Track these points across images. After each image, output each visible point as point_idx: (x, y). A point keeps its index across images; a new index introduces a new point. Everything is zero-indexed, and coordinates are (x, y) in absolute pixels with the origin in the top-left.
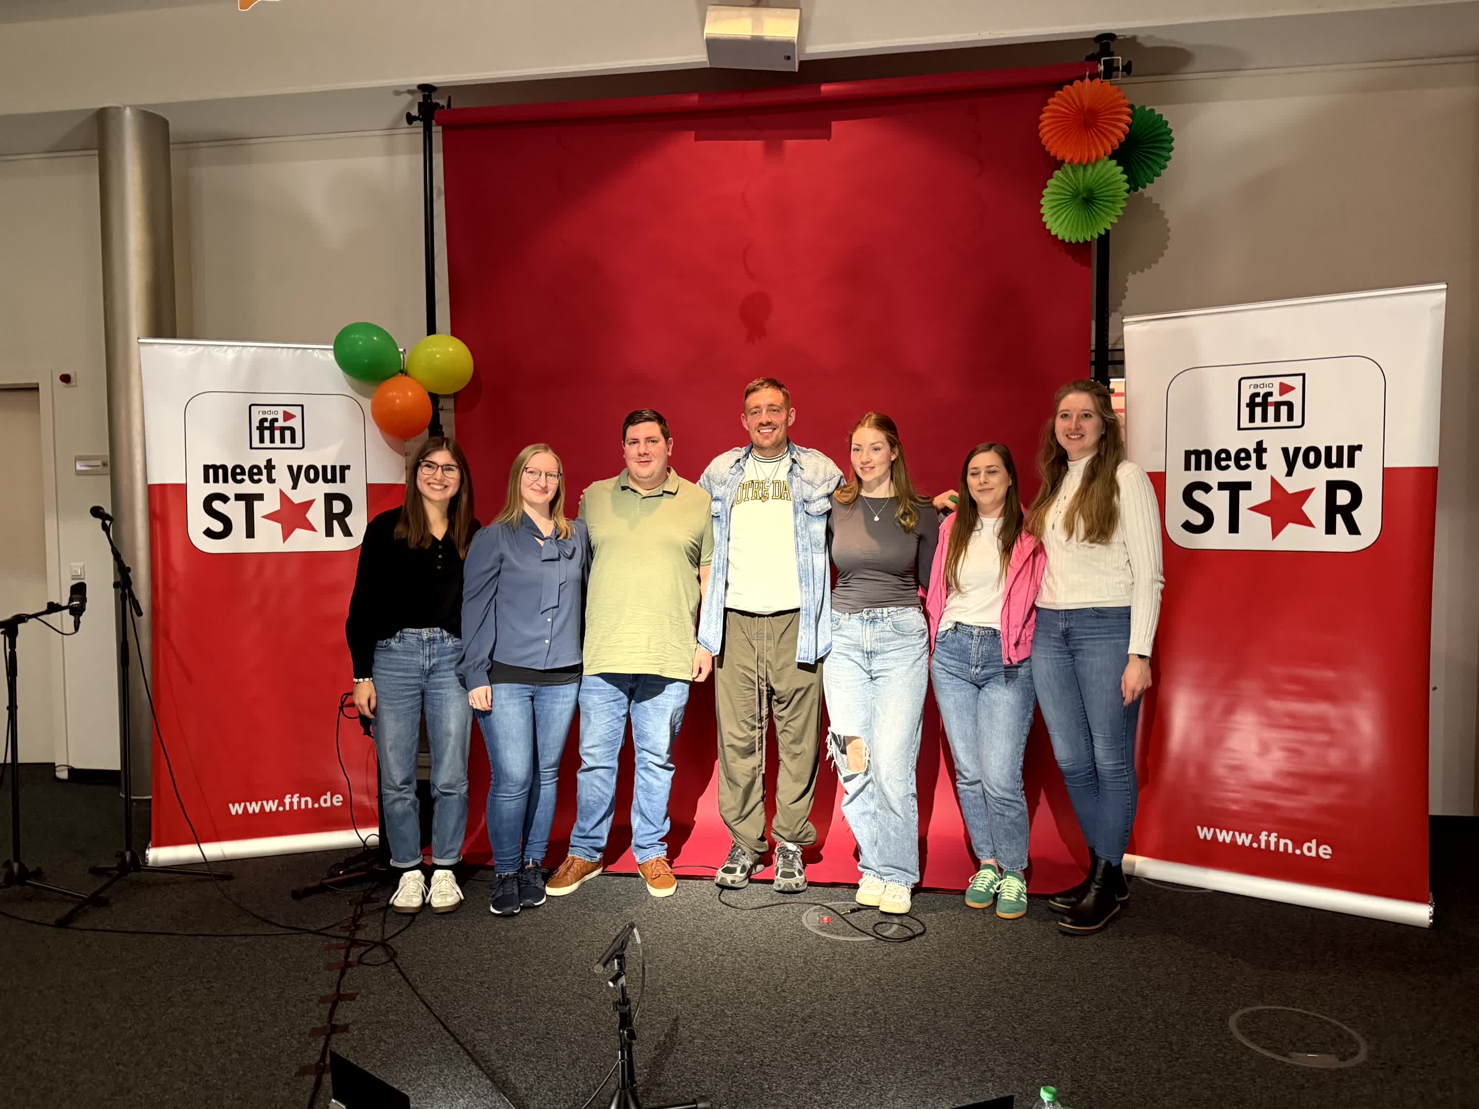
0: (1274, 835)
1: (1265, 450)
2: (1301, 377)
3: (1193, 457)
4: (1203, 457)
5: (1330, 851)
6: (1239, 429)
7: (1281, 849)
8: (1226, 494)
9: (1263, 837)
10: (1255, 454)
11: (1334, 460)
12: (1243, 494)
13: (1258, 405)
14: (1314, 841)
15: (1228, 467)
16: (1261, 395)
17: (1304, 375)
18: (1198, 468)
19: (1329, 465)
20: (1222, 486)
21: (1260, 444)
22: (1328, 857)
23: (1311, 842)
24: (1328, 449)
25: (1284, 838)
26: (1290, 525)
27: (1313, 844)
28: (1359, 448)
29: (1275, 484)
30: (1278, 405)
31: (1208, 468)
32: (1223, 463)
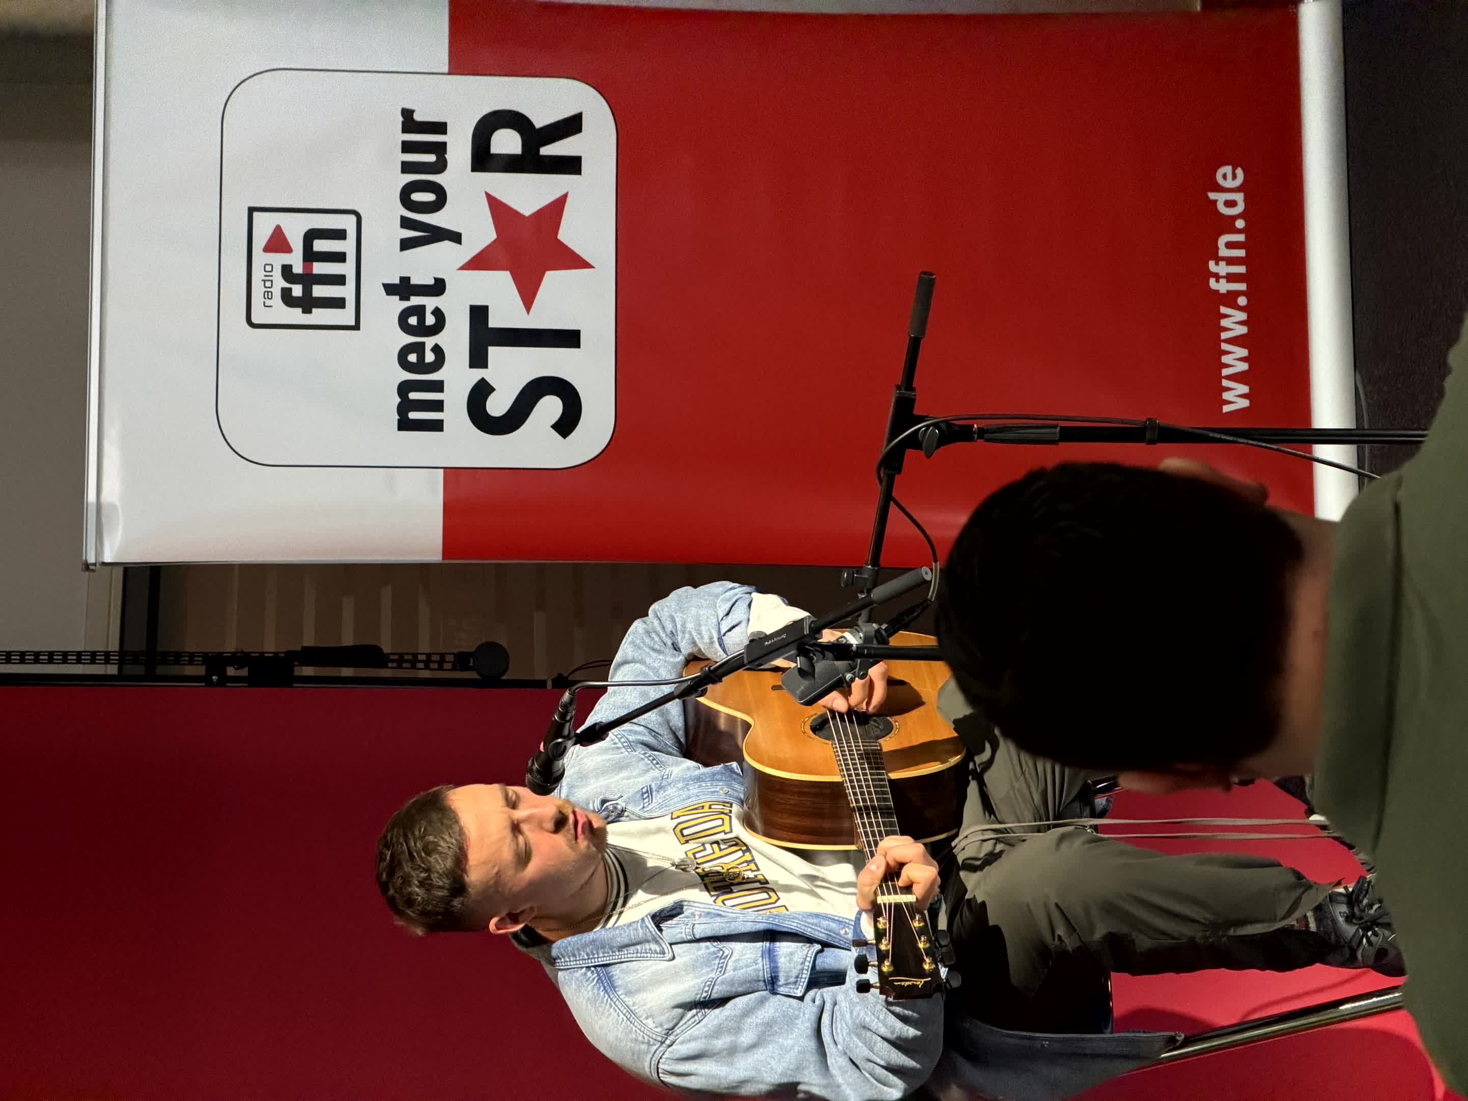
0: (1212, 266)
1: (405, 280)
2: (256, 215)
3: (413, 415)
4: (413, 396)
5: (1228, 169)
6: (357, 327)
7: (1241, 253)
8: (494, 352)
9: (1223, 287)
10: (412, 298)
11: (431, 158)
12: (495, 321)
13: (307, 291)
14: (1212, 196)
15: (437, 350)
16: (288, 285)
17: (251, 210)
18: (438, 406)
19: (440, 166)
20: (478, 359)
21: (390, 289)
22: (1239, 172)
23: (1215, 202)
24: (407, 168)
25: (1217, 248)
26: (559, 237)
27: (1220, 198)
28: (407, 114)
29: (478, 263)
30: (310, 256)
31: (438, 386)
32: (430, 357)
